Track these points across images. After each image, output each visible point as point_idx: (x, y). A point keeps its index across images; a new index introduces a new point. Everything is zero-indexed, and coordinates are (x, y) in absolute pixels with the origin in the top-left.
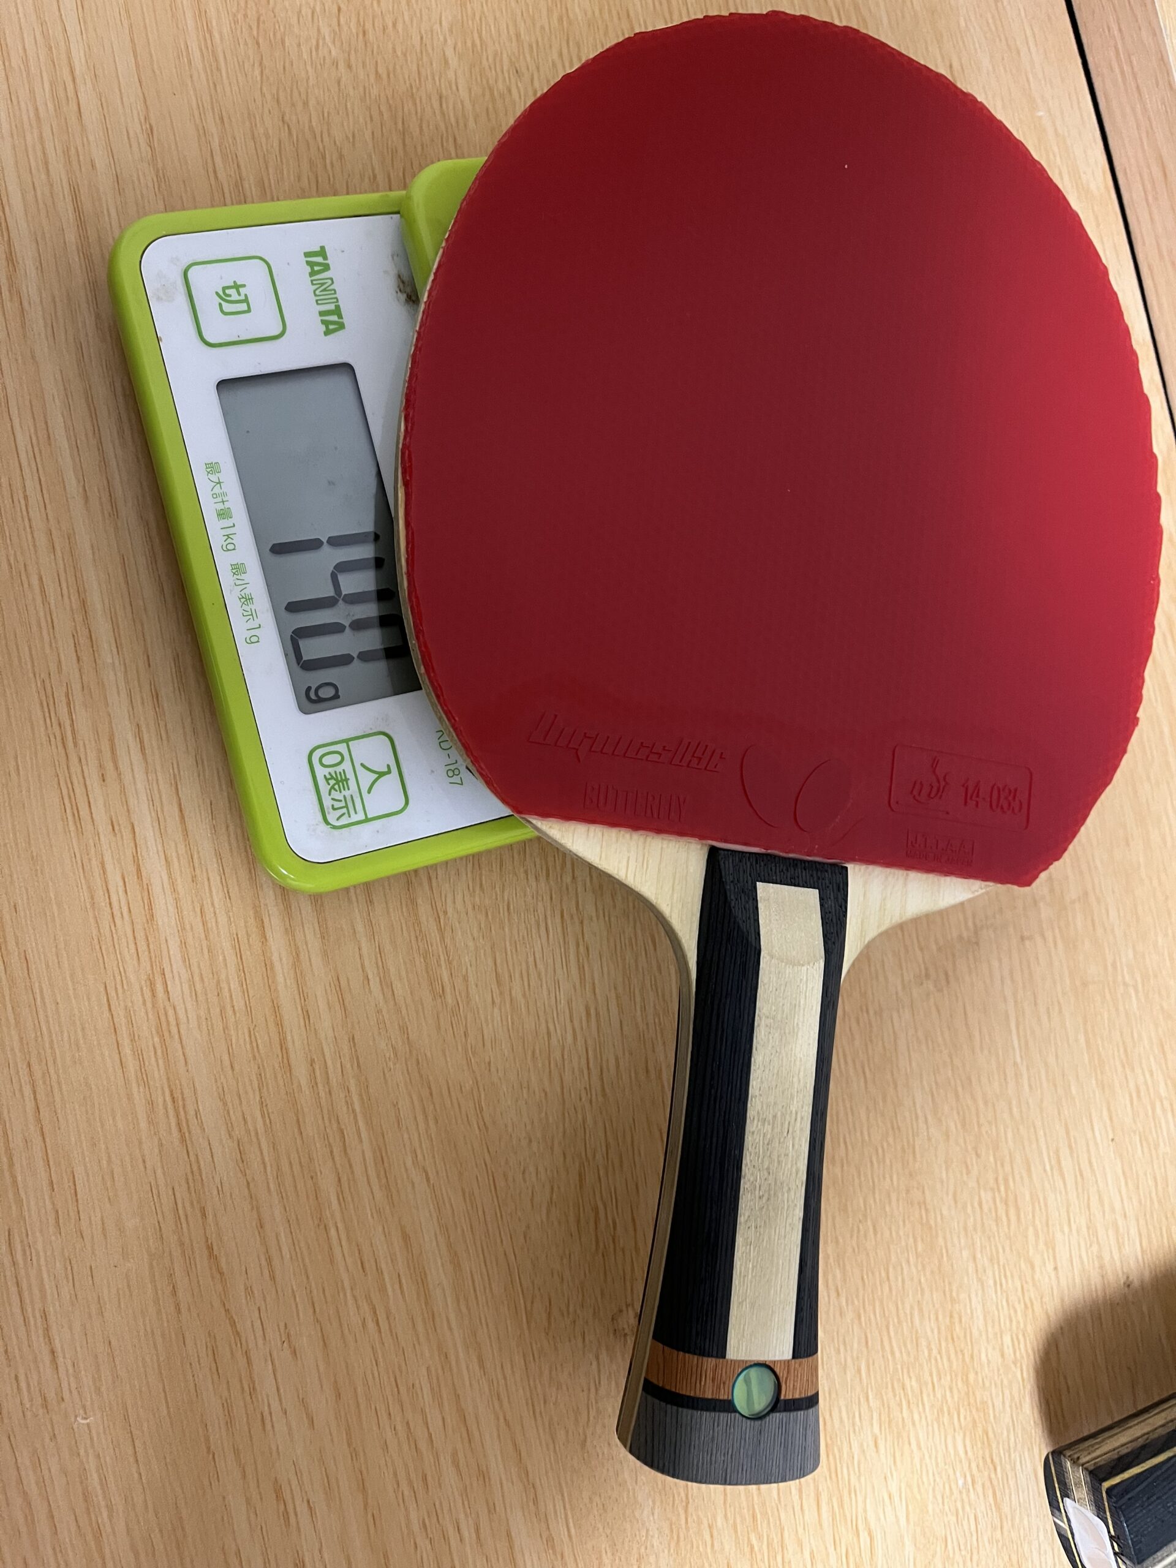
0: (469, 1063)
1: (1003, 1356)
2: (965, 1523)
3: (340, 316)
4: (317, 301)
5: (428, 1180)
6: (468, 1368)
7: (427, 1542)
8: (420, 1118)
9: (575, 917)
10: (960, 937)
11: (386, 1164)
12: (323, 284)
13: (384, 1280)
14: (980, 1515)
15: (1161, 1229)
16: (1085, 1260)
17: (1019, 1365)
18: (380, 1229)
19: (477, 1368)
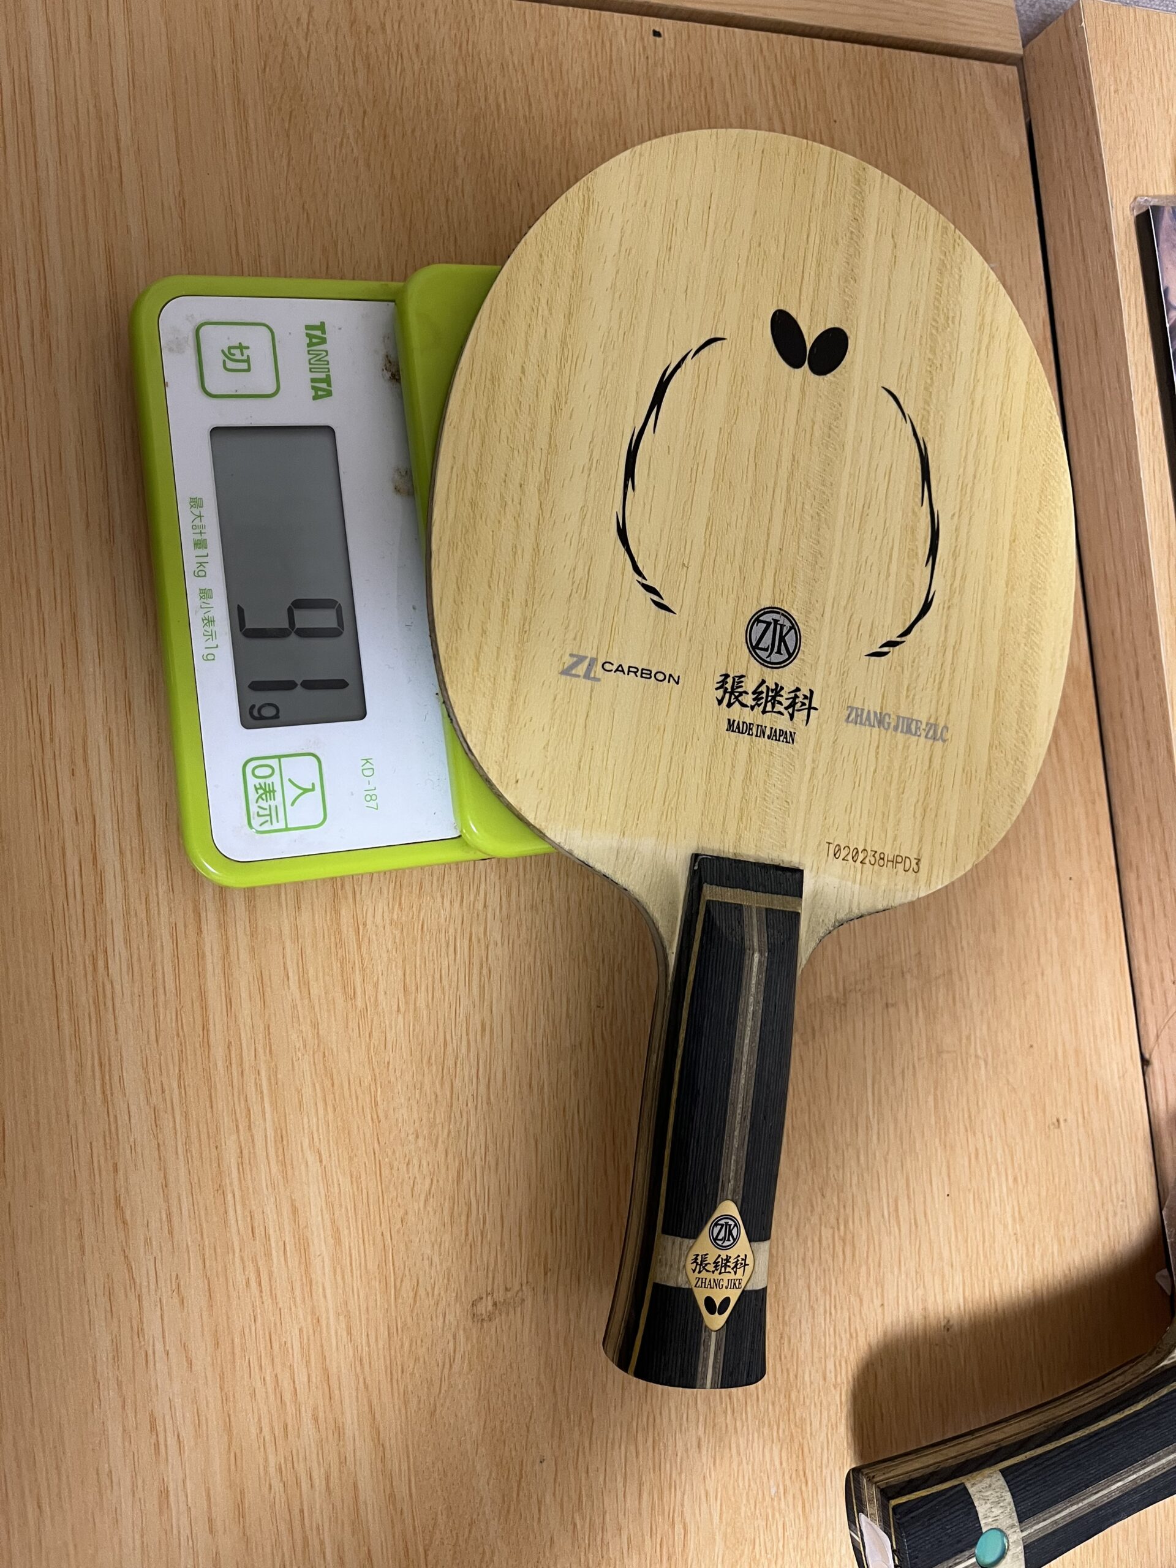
0: (370, 1061)
1: (825, 1379)
2: (774, 1528)
3: (329, 385)
4: (310, 369)
5: (321, 1161)
6: (336, 1333)
7: (281, 1485)
8: (321, 1105)
9: (482, 941)
10: (830, 997)
11: (285, 1142)
12: (318, 355)
13: (270, 1245)
14: (788, 1524)
15: (984, 1281)
16: (911, 1302)
17: (838, 1389)
18: (273, 1200)
19: (345, 1334)
